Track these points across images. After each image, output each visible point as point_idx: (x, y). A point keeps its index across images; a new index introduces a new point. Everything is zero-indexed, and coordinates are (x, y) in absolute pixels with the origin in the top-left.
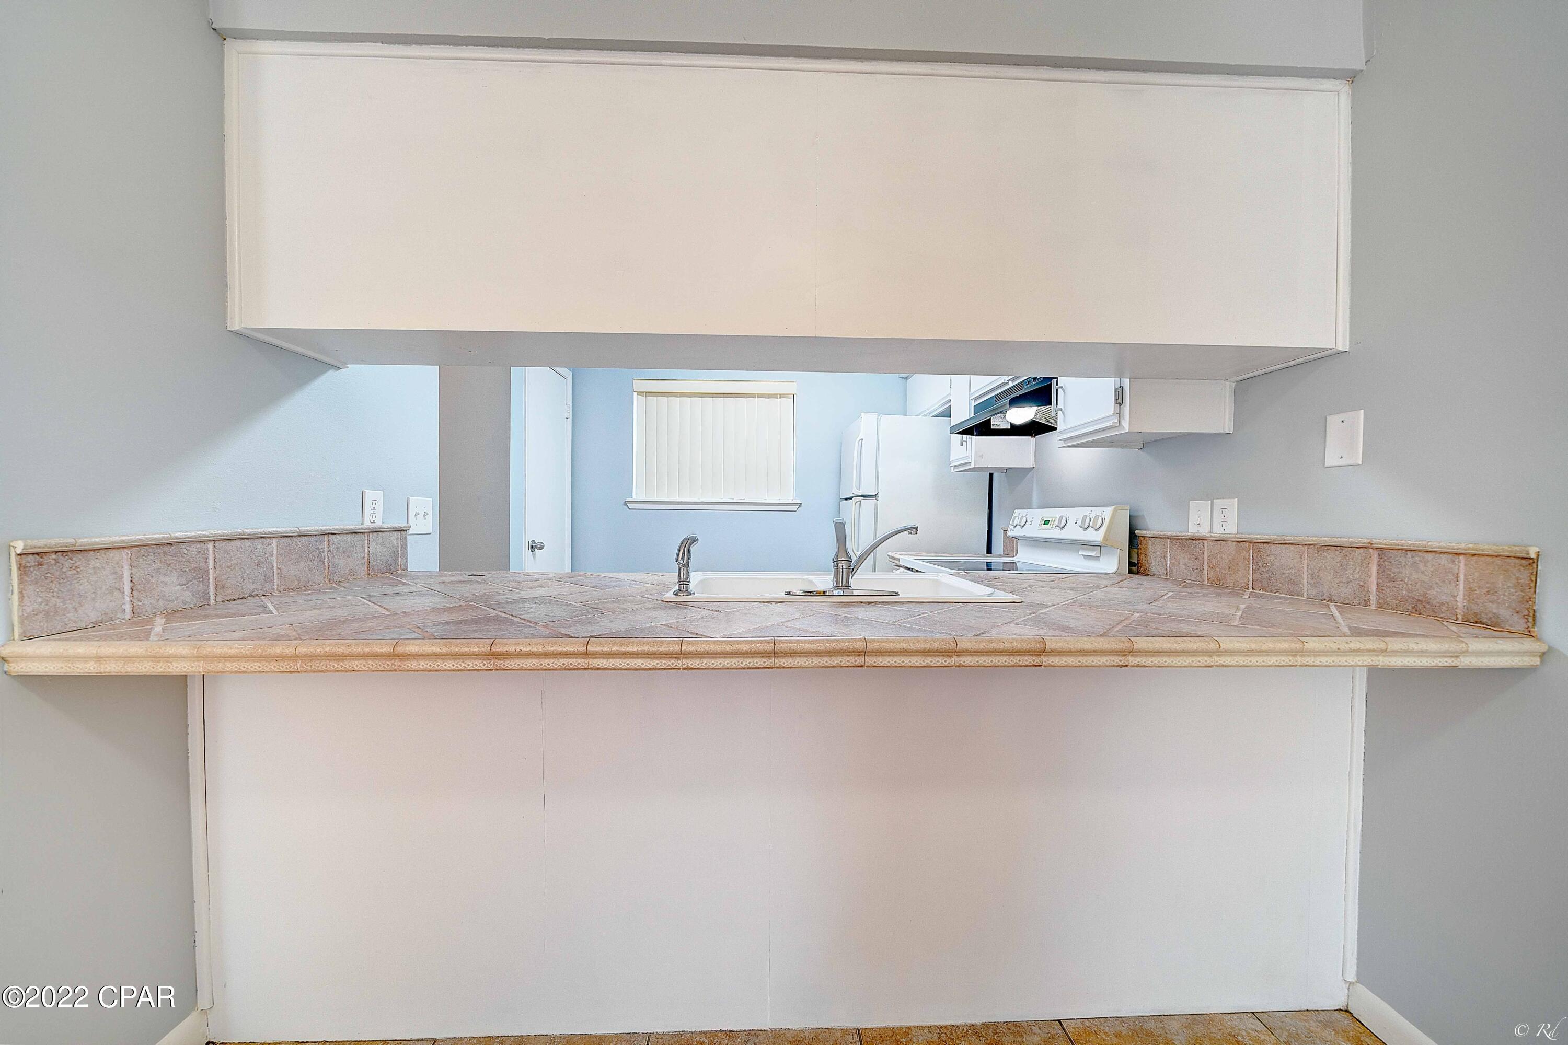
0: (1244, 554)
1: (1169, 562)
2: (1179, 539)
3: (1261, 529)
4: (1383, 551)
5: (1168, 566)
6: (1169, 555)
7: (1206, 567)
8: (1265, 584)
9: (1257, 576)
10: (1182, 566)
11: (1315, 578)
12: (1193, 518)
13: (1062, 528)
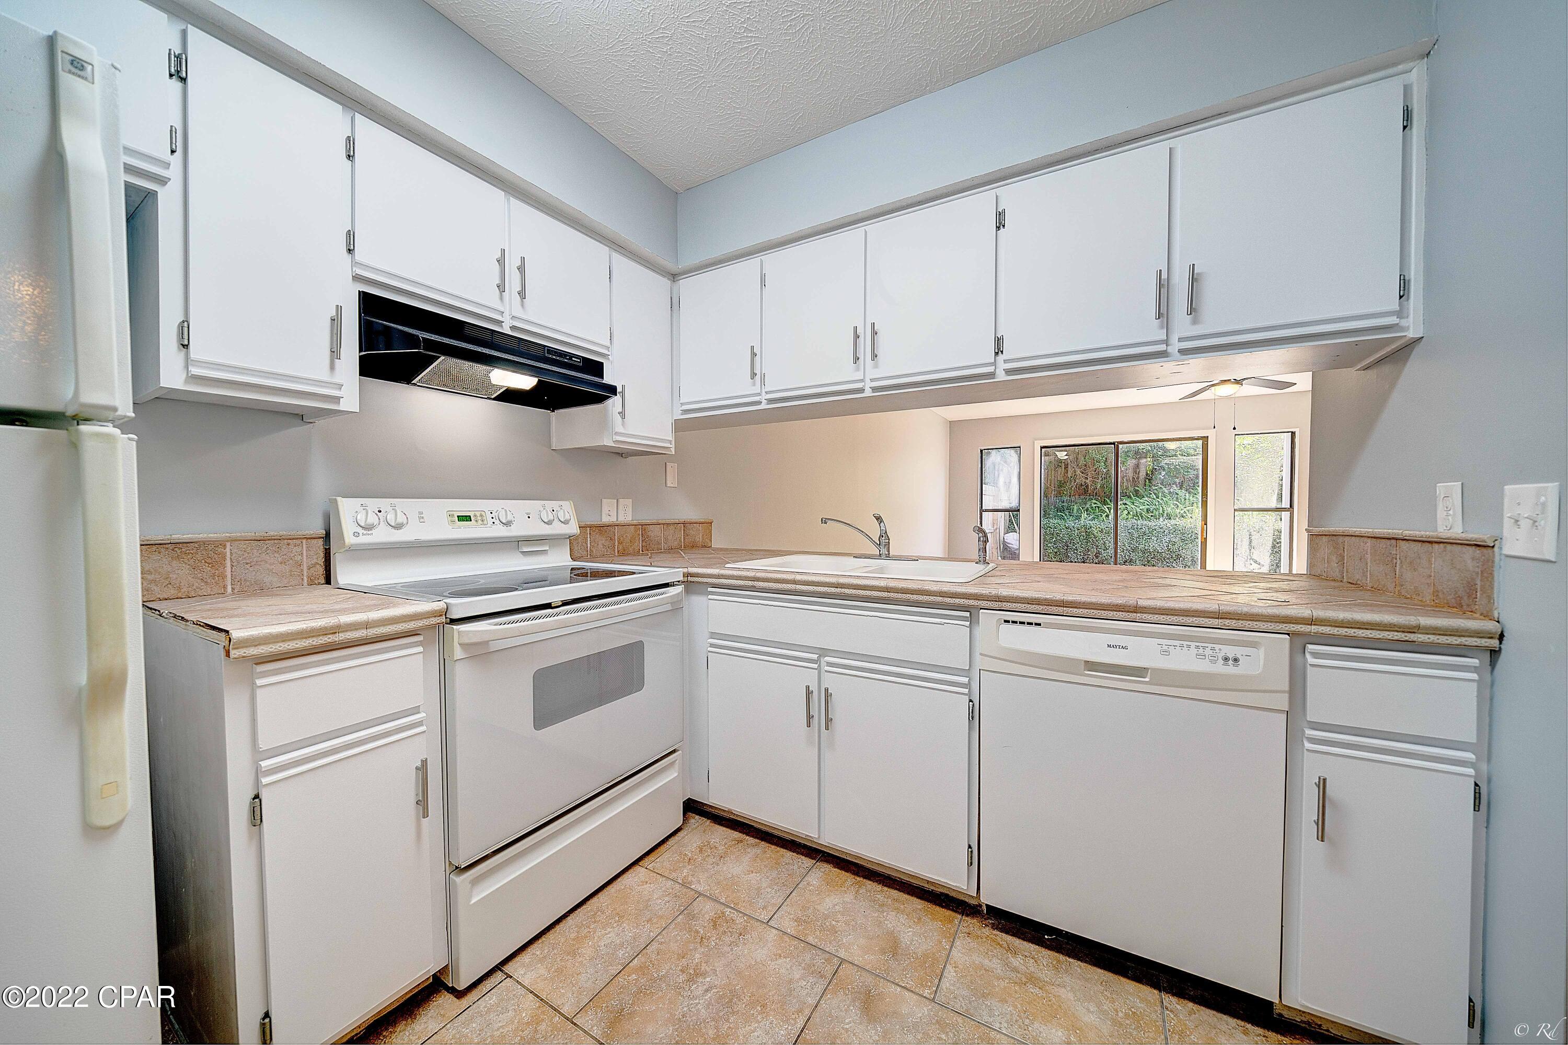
0: (638, 532)
1: (589, 545)
2: (598, 527)
3: (647, 516)
4: (684, 524)
5: (589, 548)
6: (589, 539)
7: (616, 544)
8: (648, 547)
9: (644, 544)
10: (600, 546)
12: (605, 509)
13: (508, 524)
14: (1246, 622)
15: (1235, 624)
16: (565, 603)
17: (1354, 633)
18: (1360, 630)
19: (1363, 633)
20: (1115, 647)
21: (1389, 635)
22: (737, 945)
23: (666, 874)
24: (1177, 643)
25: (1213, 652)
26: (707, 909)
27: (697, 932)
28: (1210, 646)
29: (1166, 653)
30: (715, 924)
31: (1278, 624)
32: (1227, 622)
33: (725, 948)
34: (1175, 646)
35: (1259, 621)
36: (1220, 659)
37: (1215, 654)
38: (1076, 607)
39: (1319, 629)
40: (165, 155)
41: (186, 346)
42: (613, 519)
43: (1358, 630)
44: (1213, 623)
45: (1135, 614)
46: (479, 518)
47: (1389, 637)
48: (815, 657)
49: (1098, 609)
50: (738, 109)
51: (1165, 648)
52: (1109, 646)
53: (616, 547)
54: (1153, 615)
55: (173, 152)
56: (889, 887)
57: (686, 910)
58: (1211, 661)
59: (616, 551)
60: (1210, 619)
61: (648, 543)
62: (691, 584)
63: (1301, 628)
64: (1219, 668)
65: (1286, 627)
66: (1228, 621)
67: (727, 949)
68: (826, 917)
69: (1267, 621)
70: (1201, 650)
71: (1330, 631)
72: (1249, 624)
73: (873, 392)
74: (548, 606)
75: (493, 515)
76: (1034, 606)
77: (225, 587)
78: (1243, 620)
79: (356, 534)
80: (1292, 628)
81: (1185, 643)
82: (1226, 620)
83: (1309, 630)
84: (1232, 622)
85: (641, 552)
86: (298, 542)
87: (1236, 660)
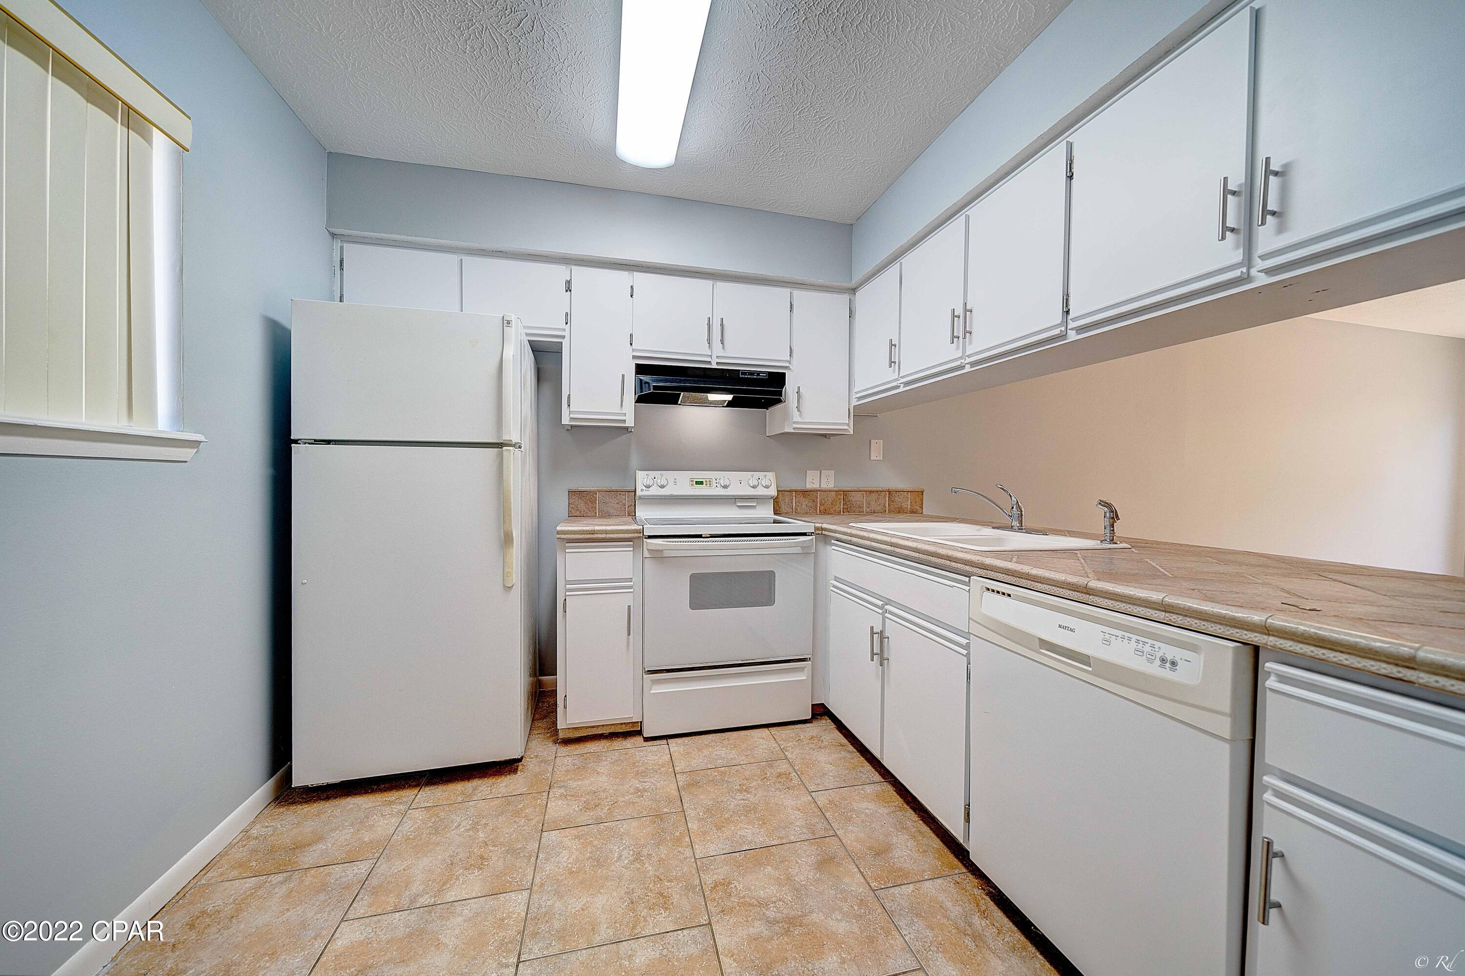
0: (839, 497)
1: (794, 505)
2: (802, 491)
3: (847, 484)
4: (890, 492)
5: (794, 507)
6: (794, 500)
7: (818, 505)
8: (849, 509)
9: (845, 506)
10: (804, 506)
11: (869, 504)
12: (809, 479)
13: (725, 487)
14: (1193, 620)
15: (1181, 620)
16: (712, 536)
17: (1323, 654)
18: (1333, 652)
19: (1335, 657)
20: (1065, 628)
21: (1373, 666)
22: (780, 791)
23: (778, 740)
24: (1120, 633)
25: (1152, 650)
26: (783, 767)
27: (766, 774)
28: (1150, 641)
29: (1107, 642)
30: (779, 775)
31: (1228, 628)
32: (1173, 617)
33: (772, 789)
34: (1116, 636)
35: (1207, 621)
36: (1158, 659)
37: (1153, 652)
38: (1040, 582)
39: (1277, 642)
40: (564, 326)
41: (569, 406)
42: (816, 486)
43: (1330, 651)
44: (1159, 616)
45: (1088, 596)
46: (708, 483)
47: (1373, 669)
48: (880, 603)
49: (1058, 587)
50: (852, 159)
51: (1107, 636)
52: (1060, 626)
53: (818, 508)
54: (1104, 600)
55: (567, 323)
56: (925, 822)
57: (770, 763)
58: (1148, 660)
59: (818, 511)
60: (1157, 612)
61: (849, 506)
62: (822, 536)
63: (1256, 637)
64: (1154, 669)
65: (1237, 633)
66: (1175, 616)
67: (773, 789)
68: (853, 810)
69: (1216, 623)
70: (1140, 646)
71: (1290, 646)
72: (1196, 623)
73: (971, 368)
74: (700, 536)
75: (717, 481)
76: (1010, 577)
77: (596, 513)
78: (1190, 617)
79: (642, 490)
80: (1244, 636)
81: (1127, 635)
82: (1172, 615)
83: (1264, 642)
84: (1178, 618)
85: (842, 513)
86: (624, 493)
87: (1173, 663)
